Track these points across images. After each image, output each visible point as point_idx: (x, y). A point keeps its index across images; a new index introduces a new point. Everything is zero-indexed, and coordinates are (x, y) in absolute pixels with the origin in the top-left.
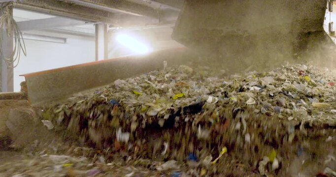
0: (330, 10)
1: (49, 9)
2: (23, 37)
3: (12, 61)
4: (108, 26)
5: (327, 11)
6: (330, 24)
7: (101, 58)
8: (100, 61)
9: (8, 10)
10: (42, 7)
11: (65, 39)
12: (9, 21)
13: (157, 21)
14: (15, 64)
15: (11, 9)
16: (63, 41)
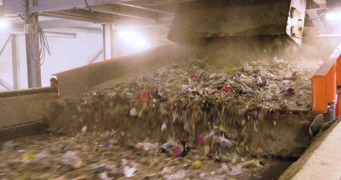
0: (291, 17)
1: (66, 15)
2: (45, 35)
3: (39, 60)
4: (113, 26)
5: (289, 18)
6: (291, 28)
7: (109, 57)
8: (108, 60)
9: (34, 18)
10: (61, 14)
11: (75, 35)
12: (36, 27)
13: (154, 21)
14: (41, 62)
15: (37, 17)
16: (73, 36)
